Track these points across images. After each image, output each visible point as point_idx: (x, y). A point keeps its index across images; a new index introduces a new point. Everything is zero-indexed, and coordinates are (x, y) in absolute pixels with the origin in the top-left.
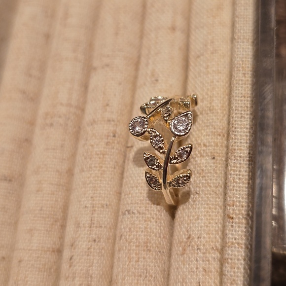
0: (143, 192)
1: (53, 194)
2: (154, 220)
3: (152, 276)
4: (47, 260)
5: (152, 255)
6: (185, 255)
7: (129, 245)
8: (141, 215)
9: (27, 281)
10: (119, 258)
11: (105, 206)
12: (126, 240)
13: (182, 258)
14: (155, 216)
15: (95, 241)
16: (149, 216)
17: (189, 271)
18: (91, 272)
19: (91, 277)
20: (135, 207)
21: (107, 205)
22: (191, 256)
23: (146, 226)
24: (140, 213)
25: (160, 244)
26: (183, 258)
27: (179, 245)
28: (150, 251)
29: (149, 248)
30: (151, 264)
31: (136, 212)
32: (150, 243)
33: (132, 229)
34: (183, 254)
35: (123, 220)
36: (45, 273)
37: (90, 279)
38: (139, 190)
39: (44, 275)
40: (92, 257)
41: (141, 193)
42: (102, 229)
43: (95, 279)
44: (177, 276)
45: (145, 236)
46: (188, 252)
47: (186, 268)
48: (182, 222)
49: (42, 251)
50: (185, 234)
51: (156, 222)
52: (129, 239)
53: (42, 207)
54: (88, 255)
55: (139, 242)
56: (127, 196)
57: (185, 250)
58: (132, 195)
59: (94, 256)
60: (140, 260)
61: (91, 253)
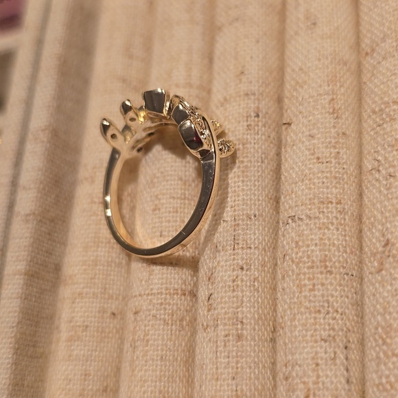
0: (313, 187)
1: (177, 212)
2: (335, 226)
3: (337, 311)
4: (175, 308)
5: (335, 278)
6: (384, 272)
7: (297, 267)
8: (312, 221)
9: (148, 341)
10: (283, 289)
11: (252, 217)
12: (293, 261)
13: (379, 278)
14: (334, 221)
15: (242, 268)
16: (325, 221)
17: (392, 295)
18: (240, 316)
19: (242, 322)
20: (302, 211)
21: (255, 216)
22: (393, 272)
23: (321, 236)
24: (310, 218)
25: (347, 262)
26: (382, 277)
27: (372, 259)
28: (331, 273)
29: (329, 269)
30: (334, 293)
31: (303, 217)
32: (331, 261)
33: (300, 243)
34: (380, 271)
35: (285, 233)
36: (174, 327)
37: (239, 326)
38: (306, 184)
39: (171, 331)
40: (240, 294)
41: (310, 189)
42: (252, 251)
43: (248, 327)
44: (374, 306)
45: (320, 250)
46: (387, 266)
47: (388, 292)
48: (373, 224)
49: (166, 294)
50: (380, 241)
51: (338, 229)
52: (296, 258)
53: (161, 232)
54: (234, 291)
55: (313, 262)
56: (288, 197)
57: (382, 264)
58: (295, 194)
59: (242, 291)
60: (316, 287)
61: (238, 286)
